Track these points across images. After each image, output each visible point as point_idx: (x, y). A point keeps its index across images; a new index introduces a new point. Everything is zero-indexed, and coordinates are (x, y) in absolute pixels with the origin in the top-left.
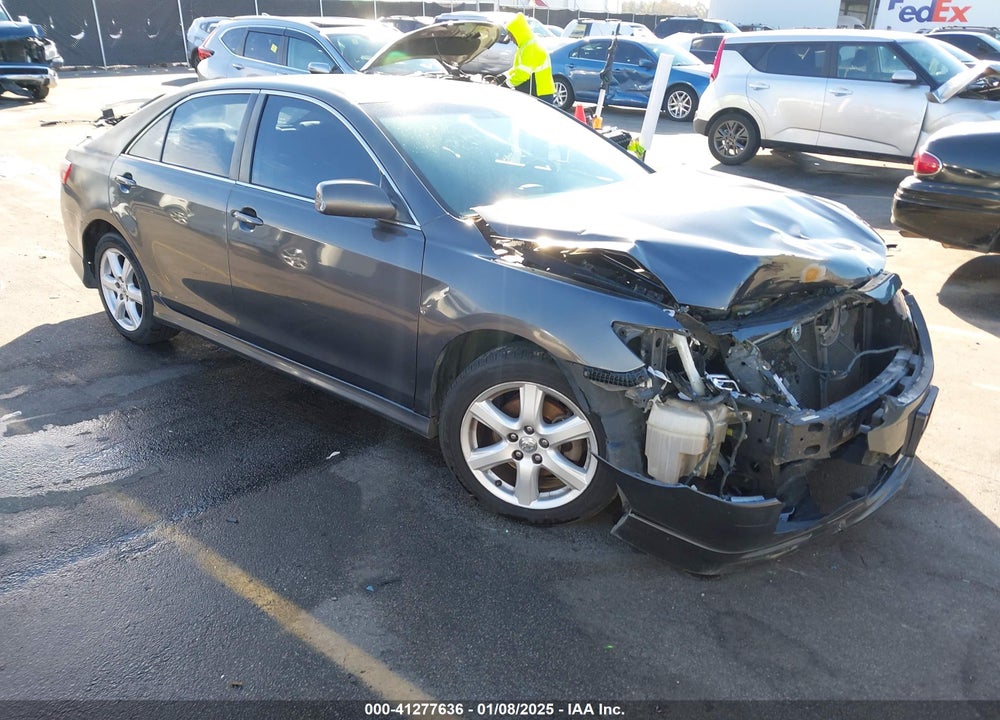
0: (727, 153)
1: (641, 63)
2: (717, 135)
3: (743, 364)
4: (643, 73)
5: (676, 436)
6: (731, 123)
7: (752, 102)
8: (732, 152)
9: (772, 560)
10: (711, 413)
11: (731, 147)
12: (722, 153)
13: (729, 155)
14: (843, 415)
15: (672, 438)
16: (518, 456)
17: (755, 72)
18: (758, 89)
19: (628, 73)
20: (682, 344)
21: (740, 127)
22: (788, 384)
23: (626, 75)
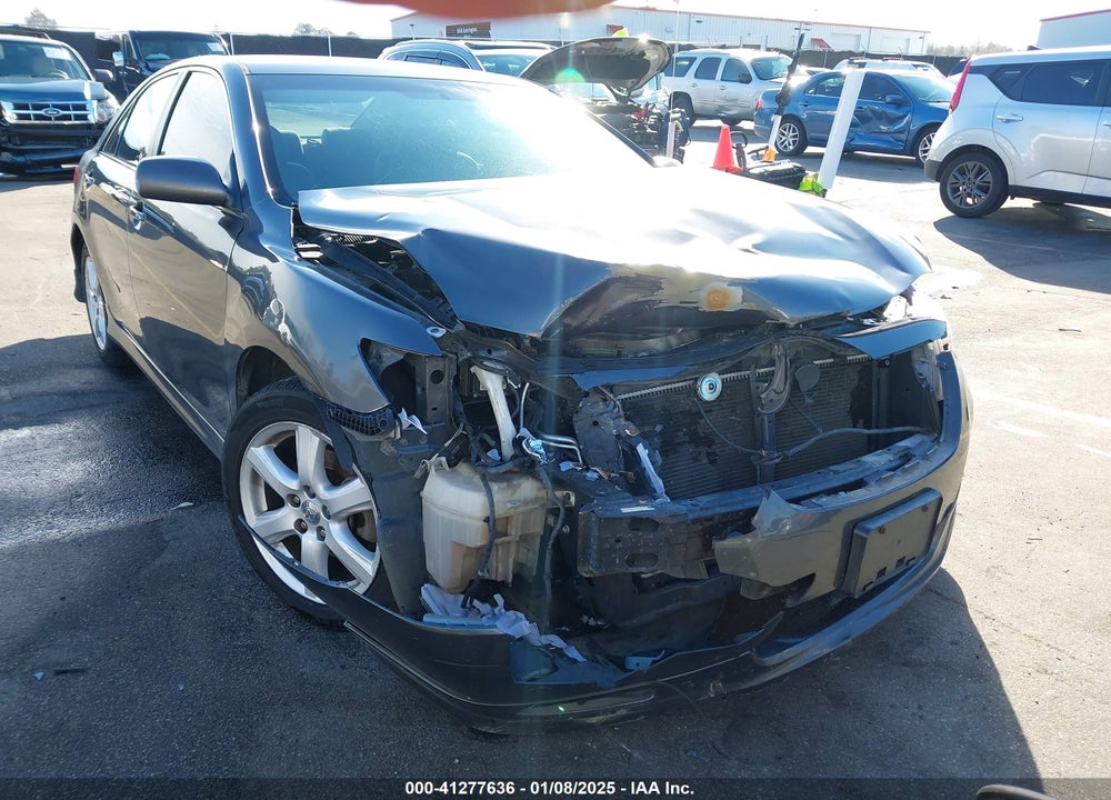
0: (963, 201)
1: (888, 99)
2: (951, 179)
3: (596, 423)
4: (892, 111)
5: (446, 515)
6: (970, 164)
7: (999, 138)
8: (969, 201)
9: (592, 725)
10: (495, 487)
11: (969, 196)
12: (956, 202)
13: (967, 204)
14: (709, 513)
15: (443, 518)
16: (301, 526)
17: (1006, 100)
18: (1008, 121)
19: (874, 112)
20: (493, 385)
21: (981, 171)
22: (659, 459)
23: (870, 114)
